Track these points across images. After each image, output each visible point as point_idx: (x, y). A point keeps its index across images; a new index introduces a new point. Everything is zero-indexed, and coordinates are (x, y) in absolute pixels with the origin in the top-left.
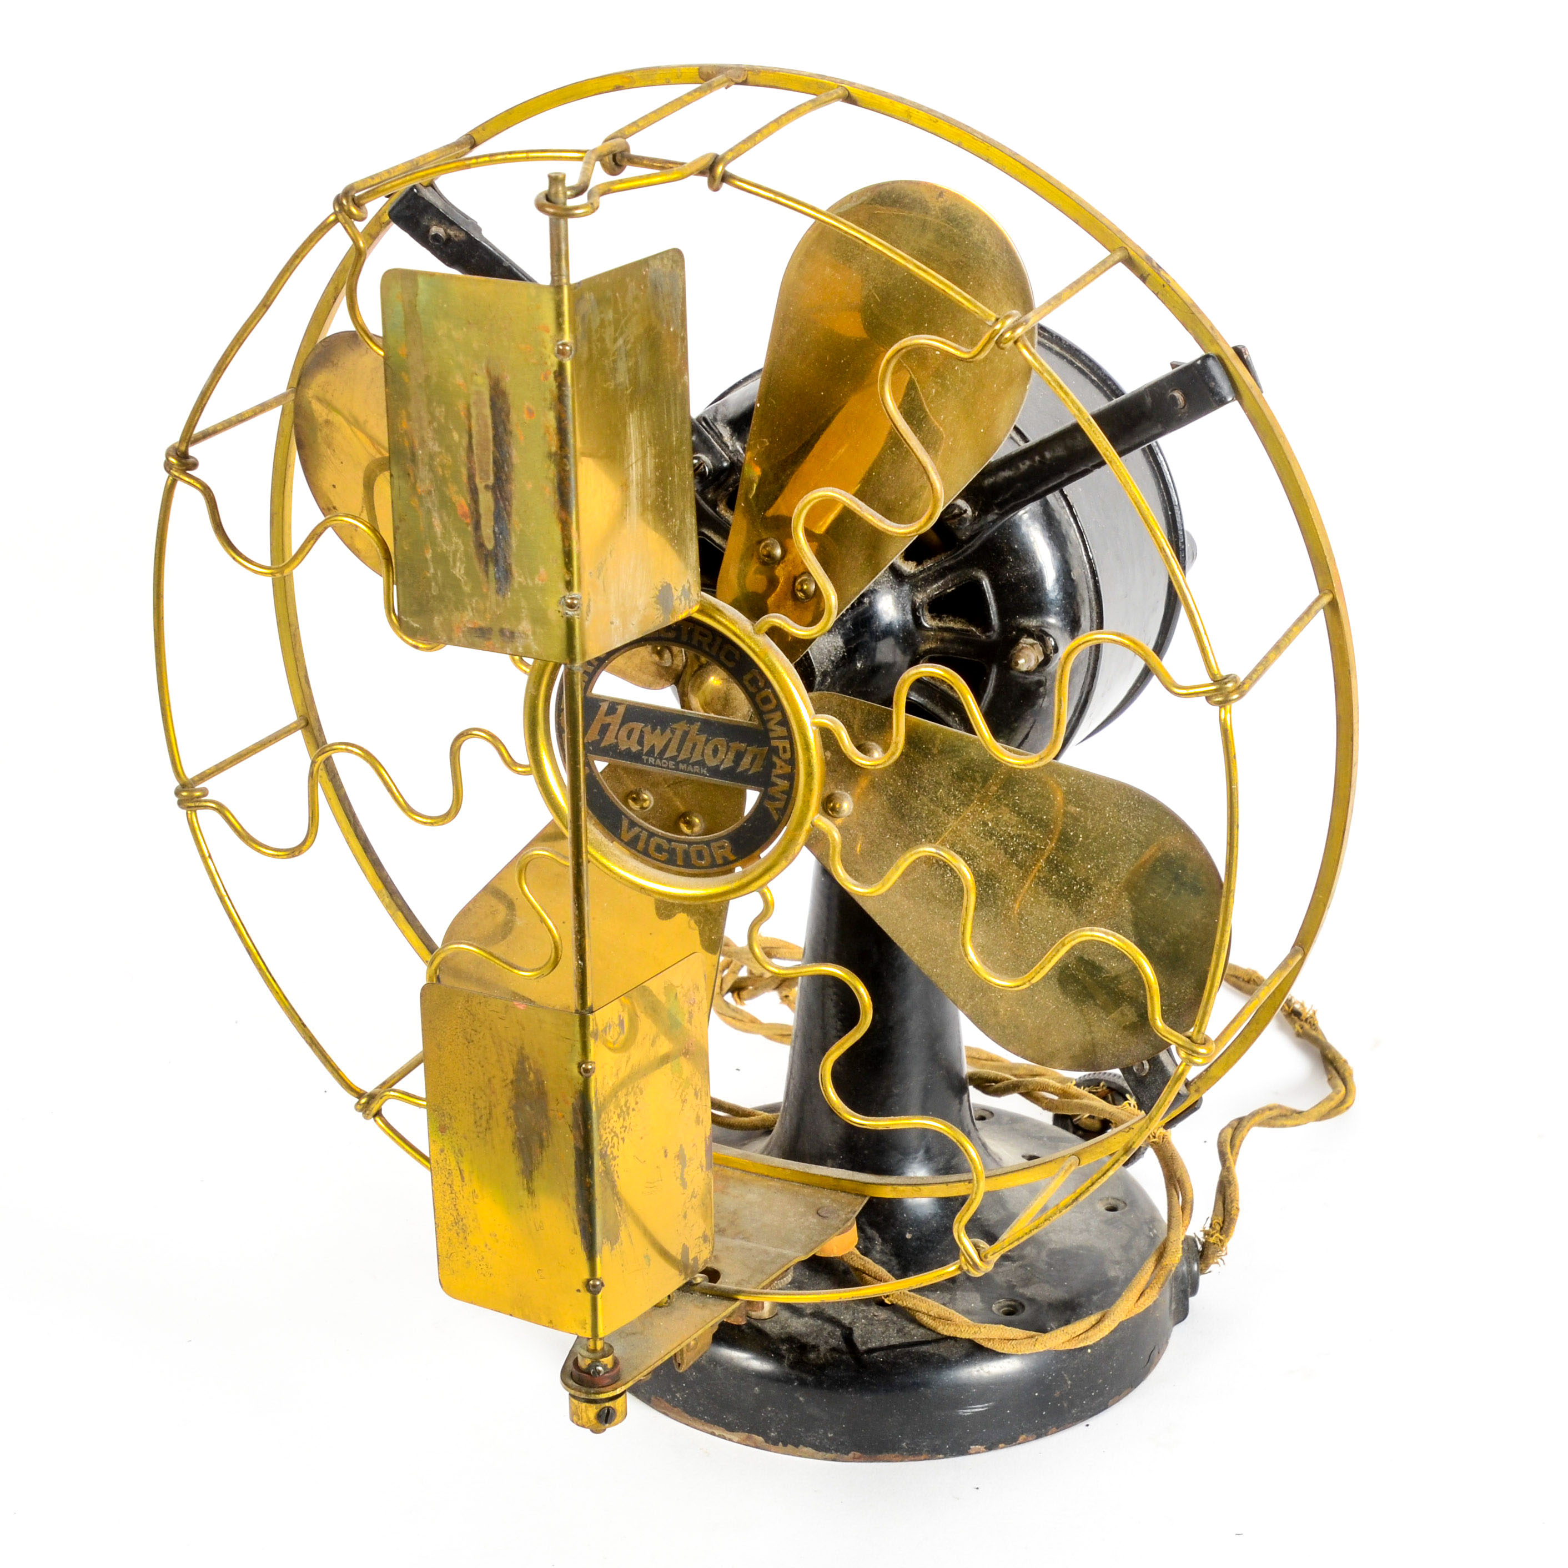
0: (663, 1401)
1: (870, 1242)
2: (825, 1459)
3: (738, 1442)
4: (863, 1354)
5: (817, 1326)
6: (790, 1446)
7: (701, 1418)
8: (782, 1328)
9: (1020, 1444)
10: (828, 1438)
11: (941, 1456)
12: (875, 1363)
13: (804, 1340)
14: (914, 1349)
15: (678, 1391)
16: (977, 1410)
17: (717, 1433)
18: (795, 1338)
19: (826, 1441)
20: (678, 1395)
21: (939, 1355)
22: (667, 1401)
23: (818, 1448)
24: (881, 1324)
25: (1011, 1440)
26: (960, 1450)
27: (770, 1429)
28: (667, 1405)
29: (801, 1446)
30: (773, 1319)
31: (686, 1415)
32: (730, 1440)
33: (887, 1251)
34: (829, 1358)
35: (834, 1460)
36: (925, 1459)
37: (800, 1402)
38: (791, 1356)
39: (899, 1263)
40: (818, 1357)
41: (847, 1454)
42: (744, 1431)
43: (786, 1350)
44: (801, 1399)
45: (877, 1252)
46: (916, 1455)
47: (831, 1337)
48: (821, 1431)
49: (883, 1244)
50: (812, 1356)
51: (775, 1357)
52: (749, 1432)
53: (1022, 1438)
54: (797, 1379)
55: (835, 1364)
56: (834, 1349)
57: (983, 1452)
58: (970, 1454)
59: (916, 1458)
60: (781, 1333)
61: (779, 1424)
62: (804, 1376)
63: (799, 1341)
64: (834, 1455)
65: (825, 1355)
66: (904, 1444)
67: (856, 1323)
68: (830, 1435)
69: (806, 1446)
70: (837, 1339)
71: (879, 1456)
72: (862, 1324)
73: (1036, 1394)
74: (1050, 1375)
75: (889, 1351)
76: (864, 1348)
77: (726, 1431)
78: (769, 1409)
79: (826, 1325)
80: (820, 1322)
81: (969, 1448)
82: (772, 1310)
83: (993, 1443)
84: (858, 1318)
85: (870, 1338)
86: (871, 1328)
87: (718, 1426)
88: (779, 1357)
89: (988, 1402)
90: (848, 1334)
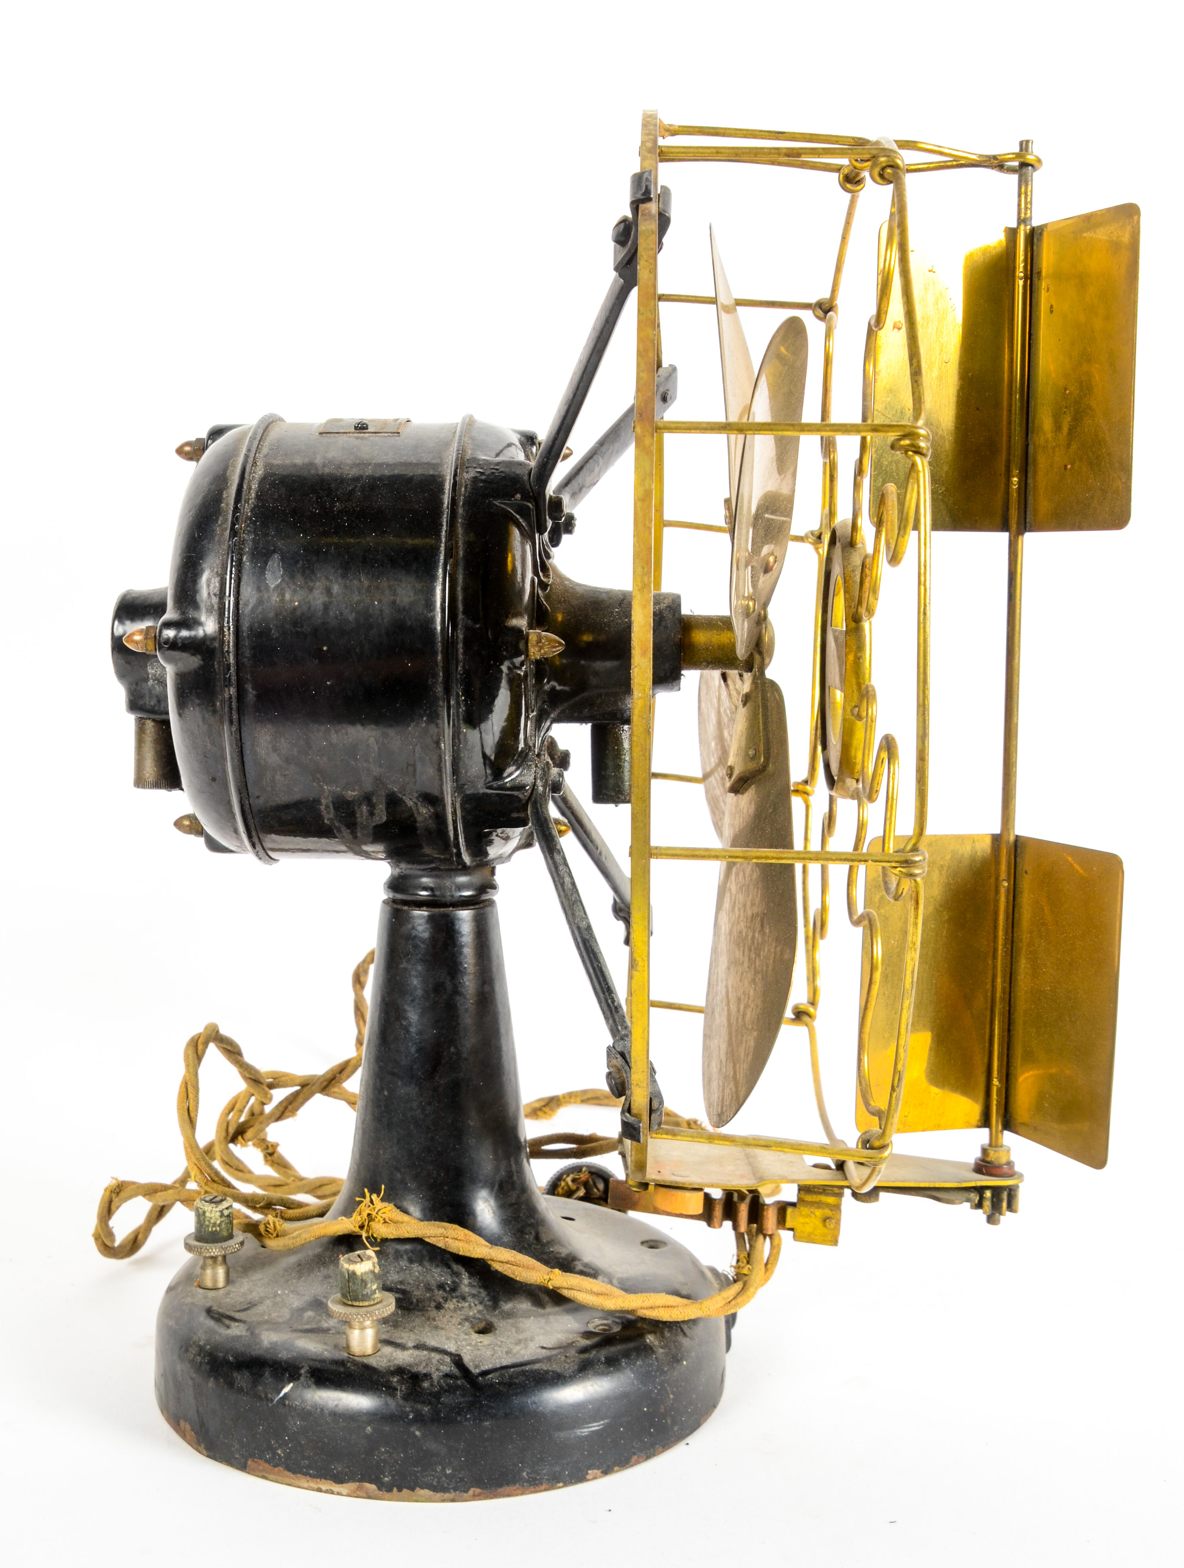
0: (260, 1461)
1: (457, 1276)
2: (443, 1501)
3: (348, 1495)
4: (477, 1377)
5: (425, 1356)
6: (405, 1491)
7: (305, 1474)
8: (389, 1361)
9: (632, 1466)
10: (446, 1475)
11: (561, 1484)
12: (492, 1385)
13: (415, 1370)
14: (527, 1368)
15: (280, 1446)
16: (593, 1429)
17: (324, 1488)
18: (405, 1369)
19: (444, 1479)
20: (279, 1452)
21: (553, 1371)
22: (267, 1461)
23: (435, 1489)
24: (487, 1348)
25: (624, 1462)
26: (578, 1477)
27: (383, 1473)
28: (267, 1465)
29: (418, 1489)
30: (377, 1354)
31: (289, 1473)
32: (339, 1494)
33: (475, 1284)
34: (444, 1385)
35: (453, 1500)
36: (546, 1490)
37: (416, 1436)
38: (404, 1387)
39: (488, 1295)
40: (432, 1385)
41: (466, 1491)
42: (354, 1481)
43: (398, 1382)
44: (417, 1433)
45: (466, 1286)
46: (537, 1485)
47: (441, 1364)
48: (439, 1468)
49: (470, 1278)
50: (426, 1384)
51: (386, 1390)
52: (359, 1481)
53: (635, 1458)
54: (412, 1411)
55: (451, 1389)
56: (447, 1376)
57: (600, 1477)
58: (588, 1480)
59: (537, 1488)
60: (389, 1366)
61: (393, 1466)
62: (419, 1406)
63: (409, 1371)
64: (452, 1495)
65: (438, 1382)
66: (525, 1474)
67: (462, 1350)
68: (448, 1472)
69: (423, 1488)
70: (447, 1367)
71: (500, 1490)
72: (468, 1350)
73: (645, 1409)
74: (656, 1388)
75: (503, 1372)
76: (477, 1371)
77: (334, 1484)
78: (383, 1450)
79: (433, 1354)
80: (425, 1352)
81: (587, 1474)
82: (375, 1346)
83: (608, 1466)
84: (463, 1346)
85: (480, 1361)
86: (479, 1353)
87: (326, 1479)
88: (391, 1390)
89: (603, 1419)
90: (458, 1361)
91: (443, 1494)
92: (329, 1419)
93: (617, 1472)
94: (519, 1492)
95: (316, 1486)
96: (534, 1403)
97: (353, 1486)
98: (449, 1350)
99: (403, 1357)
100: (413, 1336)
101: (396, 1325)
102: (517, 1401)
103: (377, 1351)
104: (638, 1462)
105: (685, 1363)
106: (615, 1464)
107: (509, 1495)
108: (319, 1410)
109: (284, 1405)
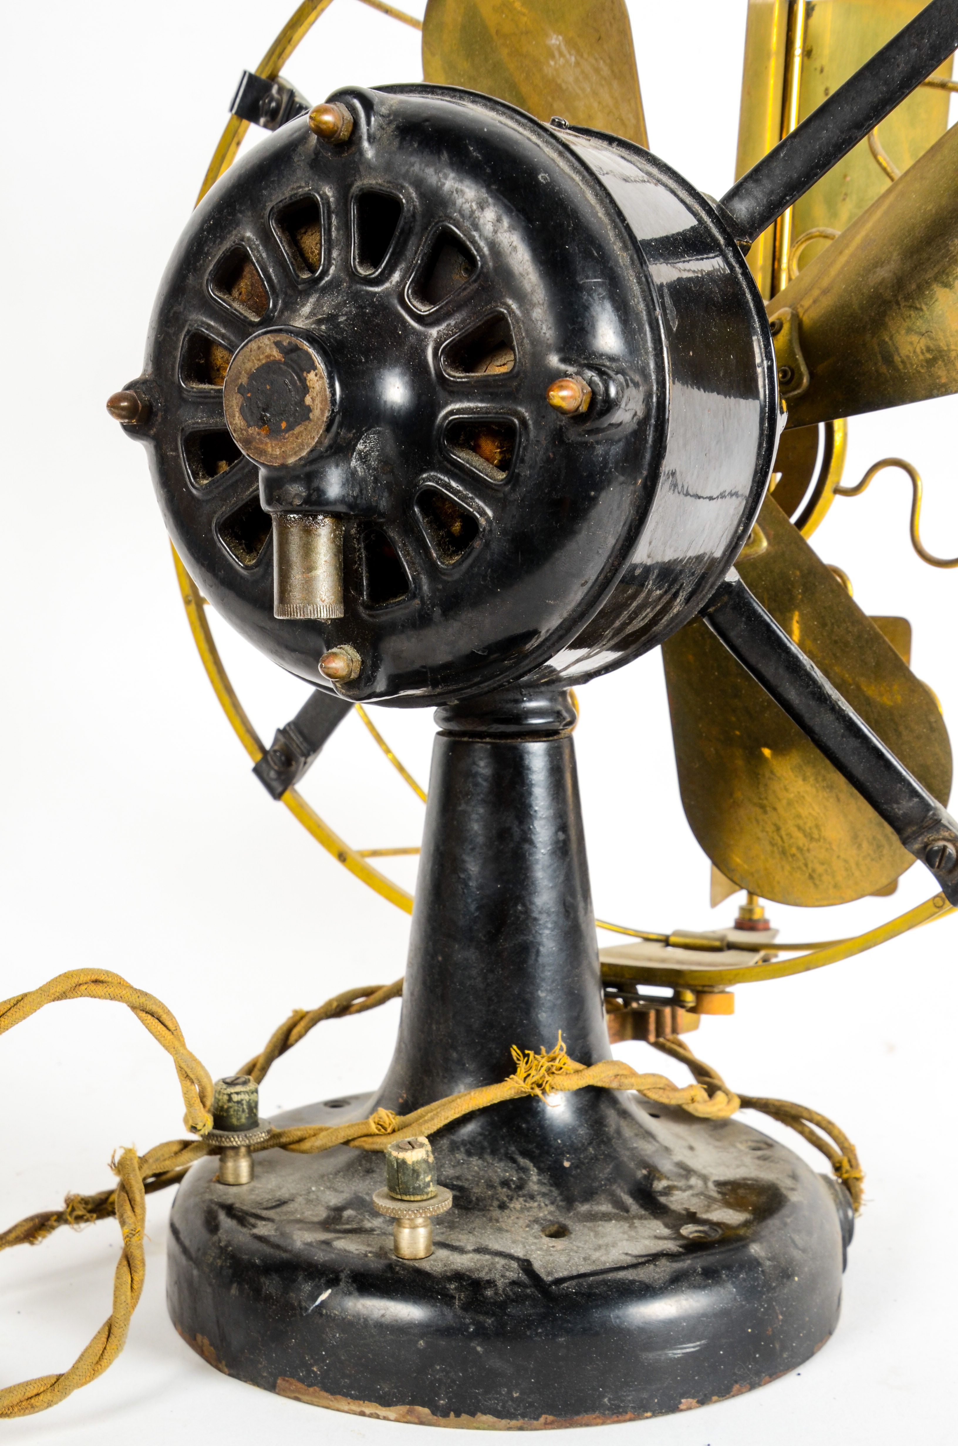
0: (291, 1380)
1: (524, 1172)
2: (509, 1429)
3: (397, 1420)
4: (550, 1286)
5: (487, 1261)
6: (464, 1416)
7: (346, 1395)
8: (445, 1266)
9: (733, 1396)
10: (513, 1399)
11: (649, 1414)
12: (567, 1295)
13: (476, 1275)
14: (608, 1276)
15: (316, 1363)
16: (688, 1350)
17: (367, 1411)
18: (464, 1274)
19: (510, 1403)
20: (315, 1369)
21: (640, 1282)
22: (301, 1380)
23: (499, 1414)
24: (561, 1254)
25: (724, 1392)
26: (670, 1407)
27: (438, 1395)
28: (300, 1385)
29: (479, 1414)
30: (431, 1257)
31: (326, 1394)
32: (385, 1418)
33: (545, 1181)
34: (511, 1293)
35: (521, 1429)
36: (631, 1420)
37: (477, 1353)
38: (463, 1295)
39: (561, 1194)
40: (496, 1294)
41: (537, 1419)
42: (403, 1403)
43: (456, 1289)
44: (479, 1349)
45: (533, 1182)
46: (621, 1413)
47: (507, 1270)
48: (504, 1391)
49: (539, 1174)
50: (489, 1293)
51: (442, 1299)
52: (412, 1403)
53: (736, 1387)
54: (473, 1323)
55: (519, 1299)
56: (514, 1283)
57: (696, 1407)
58: (682, 1410)
59: (620, 1418)
60: (446, 1271)
61: (451, 1387)
62: (481, 1318)
63: (469, 1277)
64: (519, 1422)
65: (504, 1290)
66: (606, 1400)
67: (531, 1255)
68: (516, 1395)
69: (485, 1414)
70: (514, 1272)
71: (576, 1418)
72: (539, 1255)
73: (750, 1330)
74: (762, 1306)
75: (581, 1280)
76: (550, 1279)
77: (380, 1407)
78: (438, 1367)
79: (497, 1259)
80: (488, 1257)
81: (680, 1403)
82: (427, 1249)
83: (705, 1395)
84: (532, 1250)
85: (554, 1268)
86: (551, 1258)
87: (370, 1401)
88: (448, 1299)
89: (699, 1340)
90: (526, 1266)
91: (509, 1421)
92: (374, 1331)
93: (716, 1402)
94: (598, 1421)
95: (358, 1409)
96: (618, 1317)
97: (402, 1409)
98: (516, 1254)
99: (462, 1262)
100: (472, 1238)
101: (452, 1226)
102: (597, 1315)
103: (429, 1255)
104: (740, 1393)
105: (796, 1279)
106: (713, 1394)
107: (587, 1425)
108: (362, 1320)
109: (321, 1315)
